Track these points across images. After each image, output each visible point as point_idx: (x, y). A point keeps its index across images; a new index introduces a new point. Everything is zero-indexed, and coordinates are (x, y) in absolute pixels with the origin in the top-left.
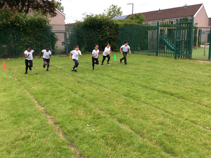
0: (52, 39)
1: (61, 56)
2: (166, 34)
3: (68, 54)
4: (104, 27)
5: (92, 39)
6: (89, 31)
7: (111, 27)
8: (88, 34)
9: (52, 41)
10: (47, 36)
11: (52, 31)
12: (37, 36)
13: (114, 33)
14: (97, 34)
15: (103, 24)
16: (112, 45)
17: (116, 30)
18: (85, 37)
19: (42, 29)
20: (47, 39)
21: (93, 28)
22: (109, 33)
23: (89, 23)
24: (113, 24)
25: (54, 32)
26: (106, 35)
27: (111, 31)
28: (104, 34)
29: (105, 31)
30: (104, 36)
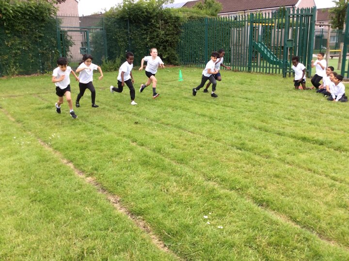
0: (62, 43)
2: (260, 34)
4: (154, 22)
5: (133, 42)
6: (129, 27)
7: (166, 22)
8: (127, 33)
9: (62, 45)
10: (54, 37)
11: (62, 29)
12: (36, 37)
13: (172, 32)
14: (143, 34)
15: (152, 16)
16: (168, 54)
17: (175, 27)
18: (122, 39)
19: (43, 24)
20: (53, 43)
21: (135, 22)
22: (163, 32)
23: (128, 14)
24: (170, 17)
25: (66, 29)
26: (158, 36)
27: (167, 29)
28: (155, 34)
29: (156, 29)
30: (155, 37)
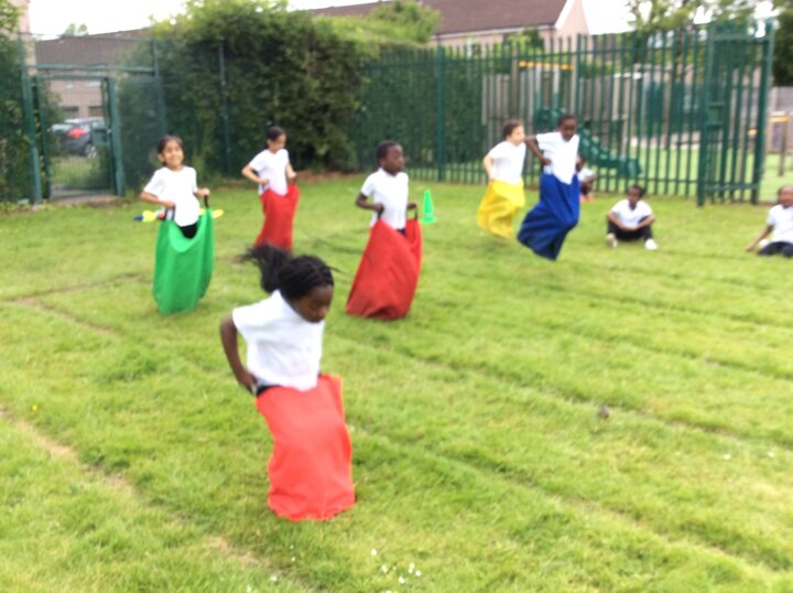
0: (37, 115)
1: (91, 205)
3: (124, 190)
4: (293, 55)
5: (235, 110)
6: (223, 69)
7: (324, 56)
8: (217, 84)
9: (39, 121)
10: (12, 98)
13: (340, 81)
14: (260, 88)
15: (285, 38)
16: (329, 142)
17: (346, 68)
18: (204, 103)
20: (12, 114)
21: (241, 55)
22: (316, 84)
23: (223, 33)
24: (334, 42)
26: (302, 94)
27: (327, 75)
28: (295, 87)
29: (298, 75)
30: (295, 95)
